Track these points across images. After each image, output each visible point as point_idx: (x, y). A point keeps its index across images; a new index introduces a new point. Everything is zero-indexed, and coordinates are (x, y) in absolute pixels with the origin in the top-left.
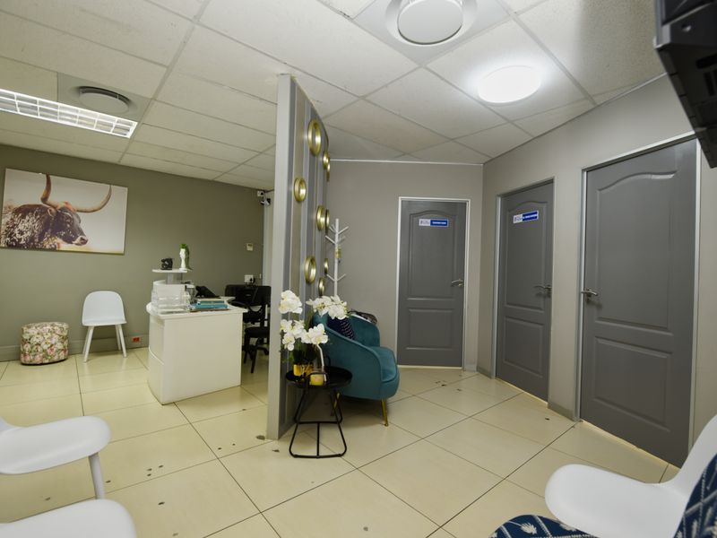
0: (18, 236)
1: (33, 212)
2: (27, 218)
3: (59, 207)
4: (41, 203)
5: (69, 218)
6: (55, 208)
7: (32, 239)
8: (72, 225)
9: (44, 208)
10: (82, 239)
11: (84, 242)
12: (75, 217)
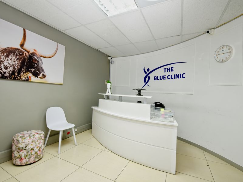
0: (4, 70)
1: (14, 53)
2: (10, 57)
3: (31, 52)
4: (19, 48)
5: (36, 60)
6: (28, 52)
7: (13, 73)
8: (38, 65)
9: (21, 51)
10: (43, 75)
11: (44, 76)
12: (39, 60)
